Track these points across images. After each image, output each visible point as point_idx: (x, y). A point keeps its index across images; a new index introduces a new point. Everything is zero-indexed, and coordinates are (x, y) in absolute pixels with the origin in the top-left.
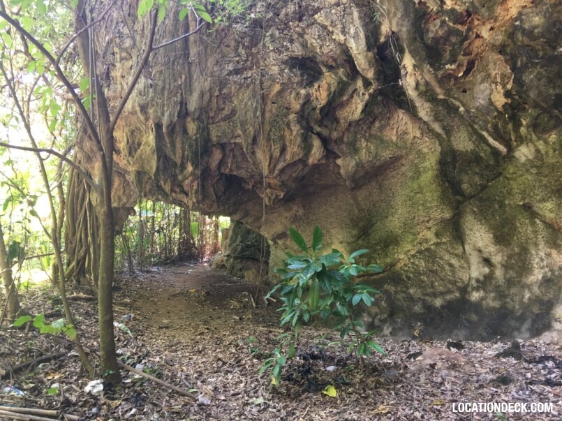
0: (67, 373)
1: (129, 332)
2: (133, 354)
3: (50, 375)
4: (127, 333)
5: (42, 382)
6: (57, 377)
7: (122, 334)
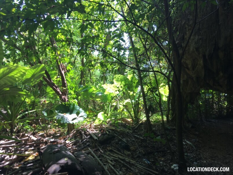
0: (166, 159)
1: (194, 147)
2: (194, 157)
3: (160, 158)
4: (193, 147)
5: (157, 160)
6: (163, 159)
7: (191, 147)
